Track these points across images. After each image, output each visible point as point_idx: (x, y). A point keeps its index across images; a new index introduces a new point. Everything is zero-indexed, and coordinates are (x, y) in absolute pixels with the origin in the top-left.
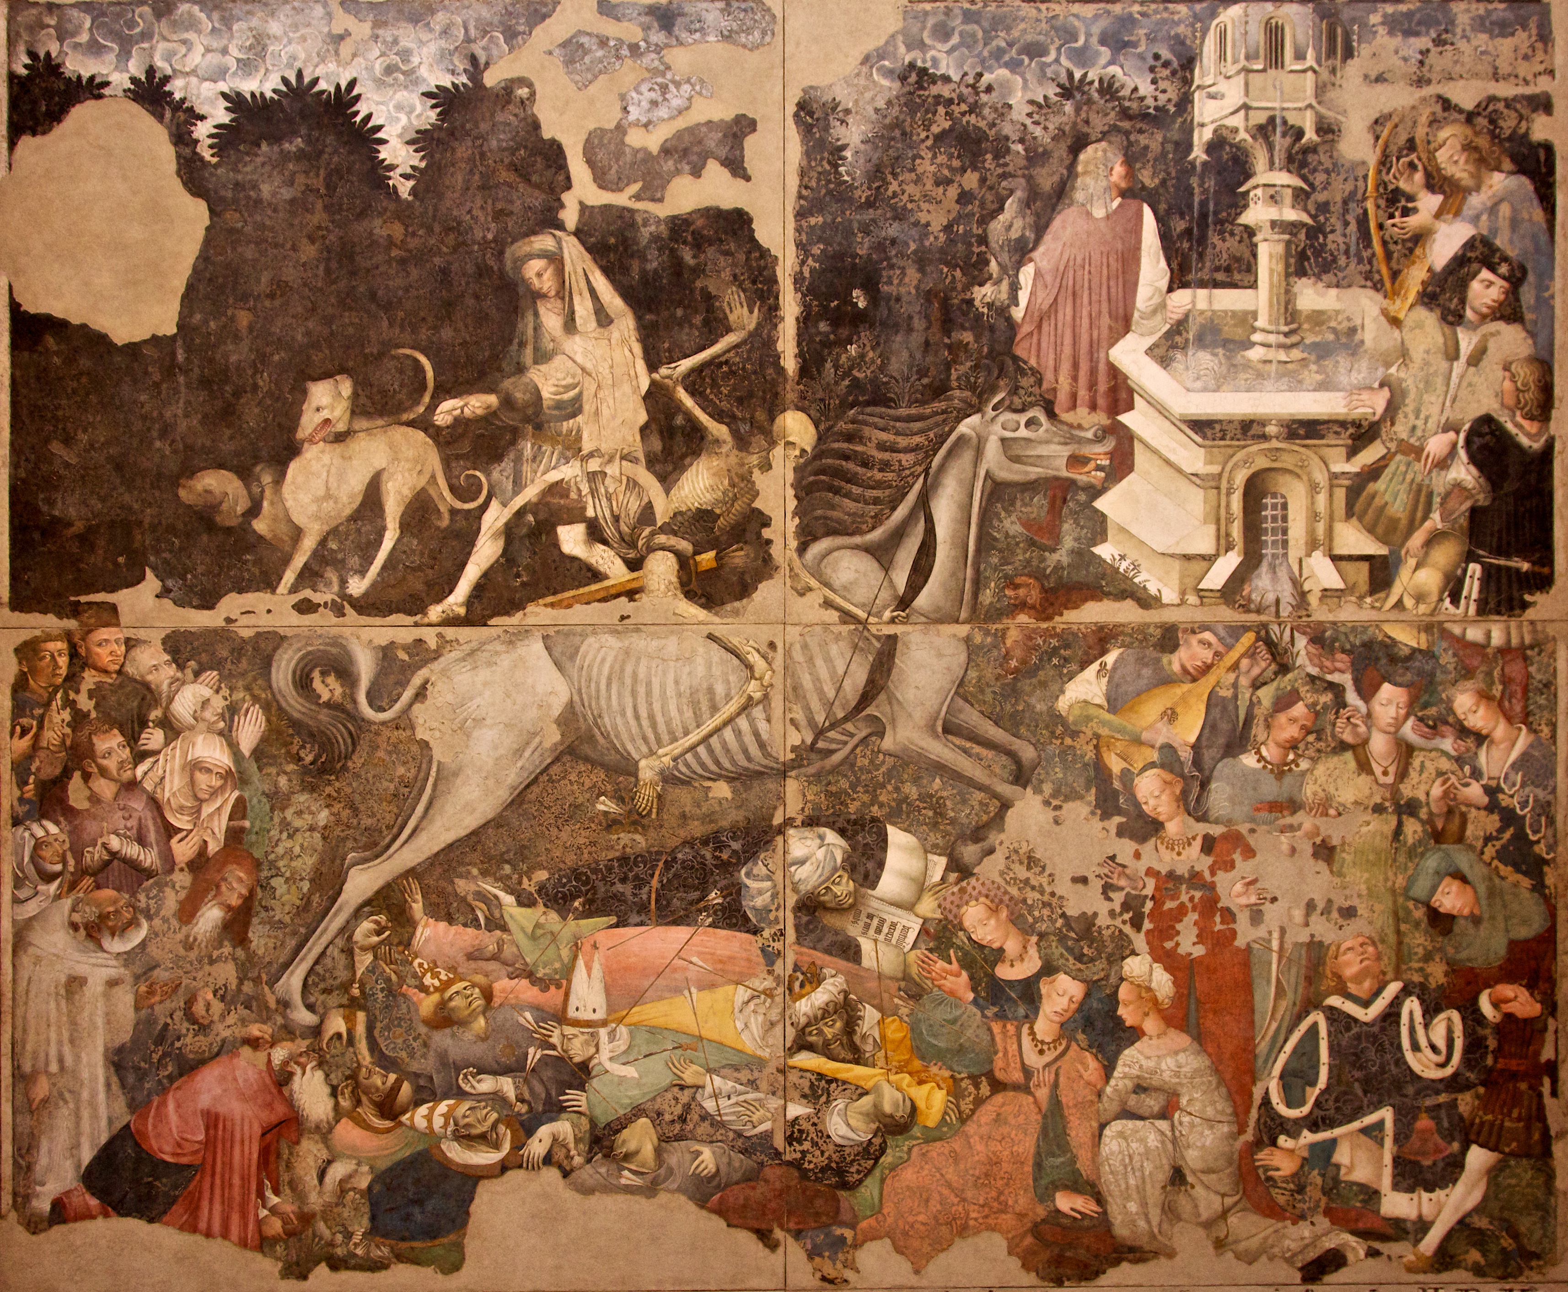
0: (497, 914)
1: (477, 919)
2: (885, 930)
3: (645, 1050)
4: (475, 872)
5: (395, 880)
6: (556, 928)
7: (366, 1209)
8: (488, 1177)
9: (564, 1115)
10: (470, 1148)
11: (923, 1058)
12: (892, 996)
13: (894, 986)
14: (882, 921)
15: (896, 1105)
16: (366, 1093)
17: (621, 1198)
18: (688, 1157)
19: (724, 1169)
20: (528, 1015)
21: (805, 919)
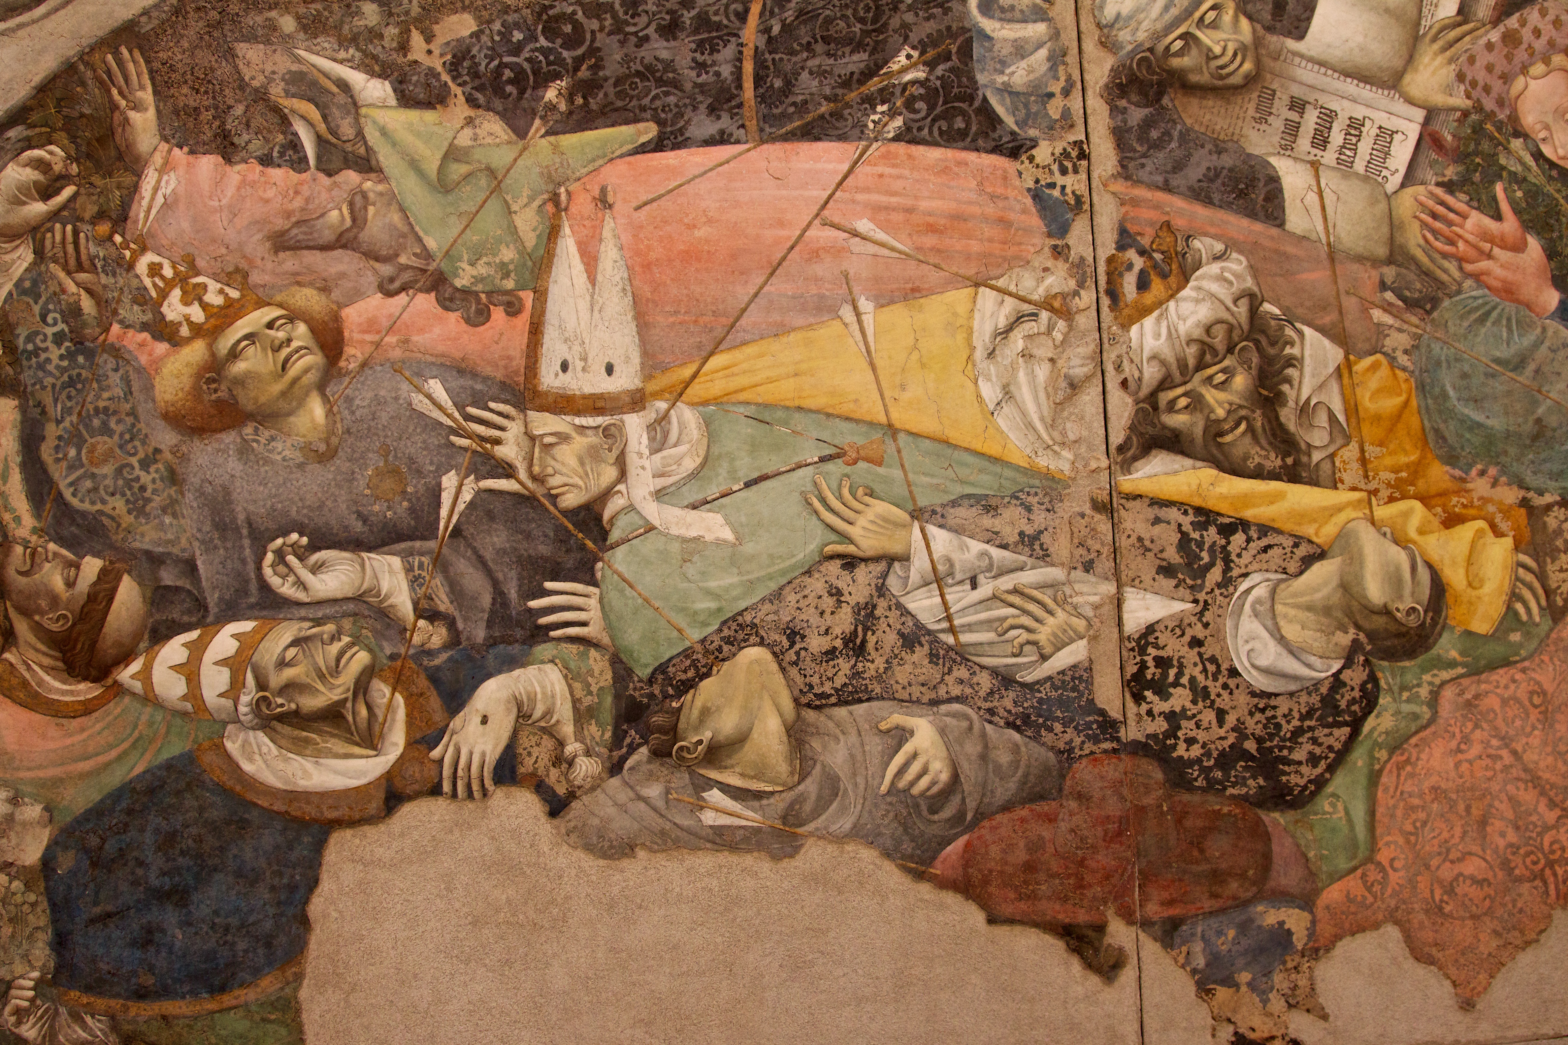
0: (347, 130)
1: (295, 145)
2: (1337, 137)
3: (747, 469)
4: (288, 24)
5: (86, 56)
6: (501, 157)
7: (41, 918)
8: (352, 823)
9: (544, 650)
10: (300, 747)
11: (1451, 459)
12: (1365, 306)
13: (1368, 277)
14: (1328, 117)
15: (1394, 581)
16: (25, 612)
17: (705, 861)
18: (875, 745)
19: (970, 772)
20: (436, 387)
21: (1137, 115)
